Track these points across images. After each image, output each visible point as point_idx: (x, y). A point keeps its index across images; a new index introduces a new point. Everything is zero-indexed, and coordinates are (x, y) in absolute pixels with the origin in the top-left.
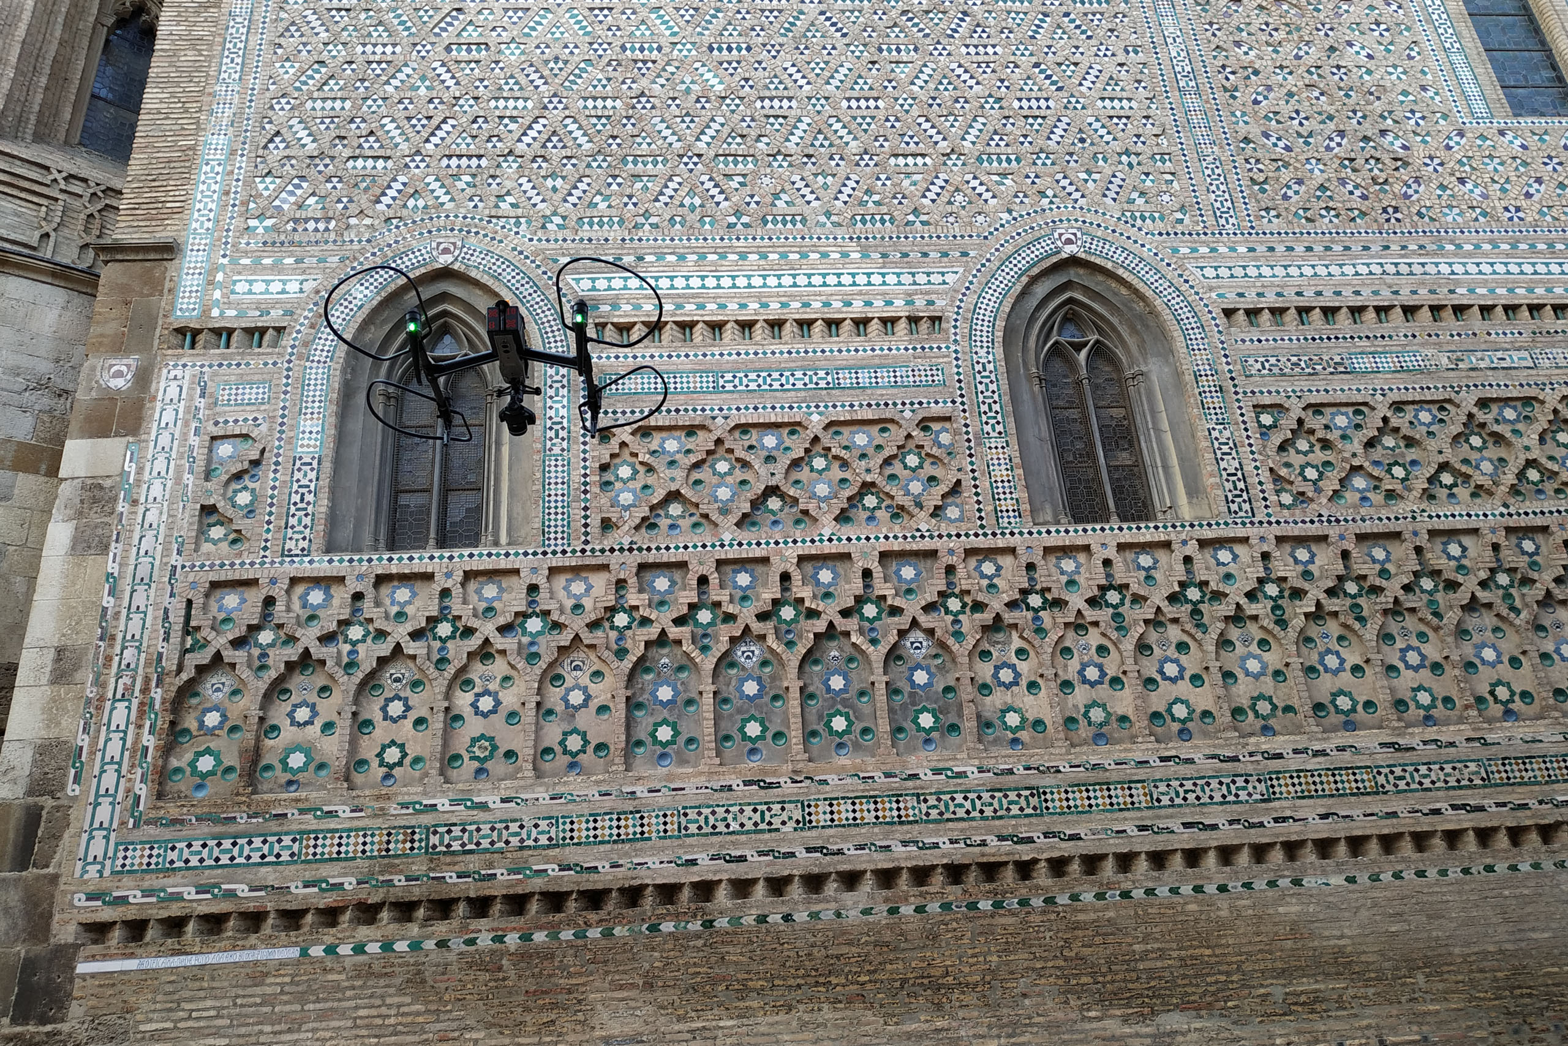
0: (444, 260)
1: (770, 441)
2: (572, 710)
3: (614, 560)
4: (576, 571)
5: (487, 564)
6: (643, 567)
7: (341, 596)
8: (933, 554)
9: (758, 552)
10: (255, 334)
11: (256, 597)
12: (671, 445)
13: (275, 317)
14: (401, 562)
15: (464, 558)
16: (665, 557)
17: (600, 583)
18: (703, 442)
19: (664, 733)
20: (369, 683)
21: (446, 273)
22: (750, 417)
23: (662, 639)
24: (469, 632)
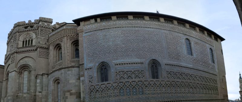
0: (103, 61)
1: (129, 72)
2: (115, 93)
3: (118, 82)
4: (115, 83)
5: (108, 83)
6: (120, 82)
7: (99, 86)
8: (142, 81)
9: (128, 81)
10: (90, 68)
11: (94, 86)
12: (121, 73)
13: (91, 67)
14: (103, 83)
15: (107, 82)
16: (121, 81)
17: (117, 83)
18: (124, 73)
19: (122, 94)
20: (102, 92)
21: (103, 62)
22: (128, 70)
23: (122, 88)
24: (108, 88)
